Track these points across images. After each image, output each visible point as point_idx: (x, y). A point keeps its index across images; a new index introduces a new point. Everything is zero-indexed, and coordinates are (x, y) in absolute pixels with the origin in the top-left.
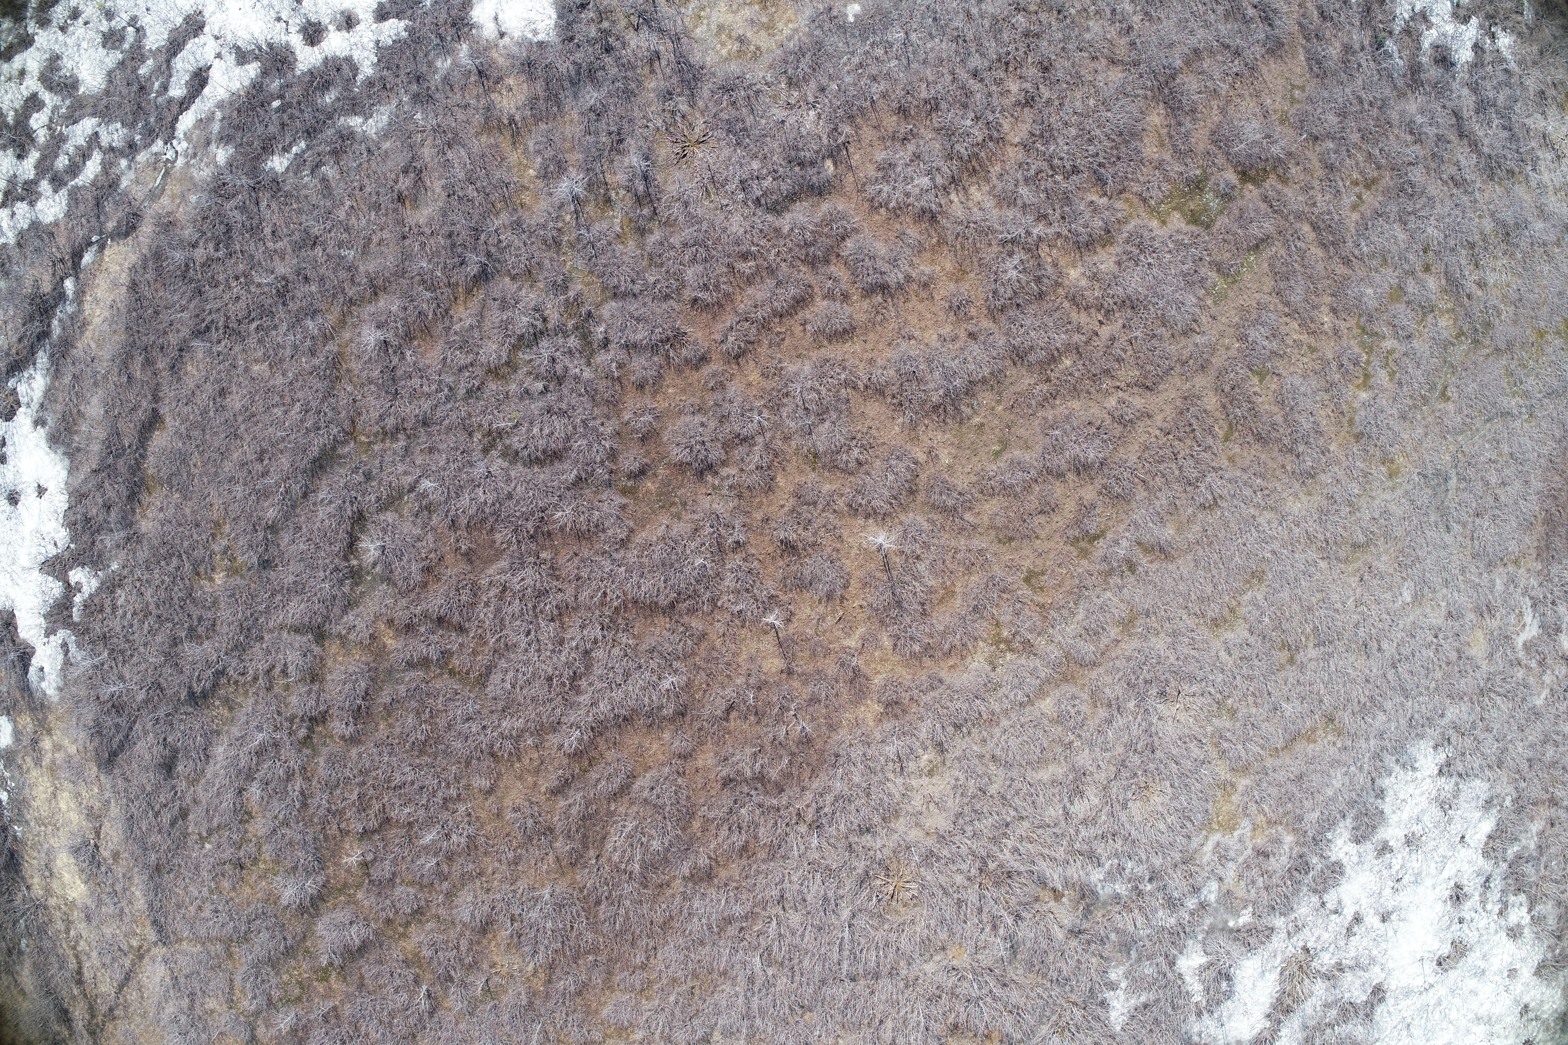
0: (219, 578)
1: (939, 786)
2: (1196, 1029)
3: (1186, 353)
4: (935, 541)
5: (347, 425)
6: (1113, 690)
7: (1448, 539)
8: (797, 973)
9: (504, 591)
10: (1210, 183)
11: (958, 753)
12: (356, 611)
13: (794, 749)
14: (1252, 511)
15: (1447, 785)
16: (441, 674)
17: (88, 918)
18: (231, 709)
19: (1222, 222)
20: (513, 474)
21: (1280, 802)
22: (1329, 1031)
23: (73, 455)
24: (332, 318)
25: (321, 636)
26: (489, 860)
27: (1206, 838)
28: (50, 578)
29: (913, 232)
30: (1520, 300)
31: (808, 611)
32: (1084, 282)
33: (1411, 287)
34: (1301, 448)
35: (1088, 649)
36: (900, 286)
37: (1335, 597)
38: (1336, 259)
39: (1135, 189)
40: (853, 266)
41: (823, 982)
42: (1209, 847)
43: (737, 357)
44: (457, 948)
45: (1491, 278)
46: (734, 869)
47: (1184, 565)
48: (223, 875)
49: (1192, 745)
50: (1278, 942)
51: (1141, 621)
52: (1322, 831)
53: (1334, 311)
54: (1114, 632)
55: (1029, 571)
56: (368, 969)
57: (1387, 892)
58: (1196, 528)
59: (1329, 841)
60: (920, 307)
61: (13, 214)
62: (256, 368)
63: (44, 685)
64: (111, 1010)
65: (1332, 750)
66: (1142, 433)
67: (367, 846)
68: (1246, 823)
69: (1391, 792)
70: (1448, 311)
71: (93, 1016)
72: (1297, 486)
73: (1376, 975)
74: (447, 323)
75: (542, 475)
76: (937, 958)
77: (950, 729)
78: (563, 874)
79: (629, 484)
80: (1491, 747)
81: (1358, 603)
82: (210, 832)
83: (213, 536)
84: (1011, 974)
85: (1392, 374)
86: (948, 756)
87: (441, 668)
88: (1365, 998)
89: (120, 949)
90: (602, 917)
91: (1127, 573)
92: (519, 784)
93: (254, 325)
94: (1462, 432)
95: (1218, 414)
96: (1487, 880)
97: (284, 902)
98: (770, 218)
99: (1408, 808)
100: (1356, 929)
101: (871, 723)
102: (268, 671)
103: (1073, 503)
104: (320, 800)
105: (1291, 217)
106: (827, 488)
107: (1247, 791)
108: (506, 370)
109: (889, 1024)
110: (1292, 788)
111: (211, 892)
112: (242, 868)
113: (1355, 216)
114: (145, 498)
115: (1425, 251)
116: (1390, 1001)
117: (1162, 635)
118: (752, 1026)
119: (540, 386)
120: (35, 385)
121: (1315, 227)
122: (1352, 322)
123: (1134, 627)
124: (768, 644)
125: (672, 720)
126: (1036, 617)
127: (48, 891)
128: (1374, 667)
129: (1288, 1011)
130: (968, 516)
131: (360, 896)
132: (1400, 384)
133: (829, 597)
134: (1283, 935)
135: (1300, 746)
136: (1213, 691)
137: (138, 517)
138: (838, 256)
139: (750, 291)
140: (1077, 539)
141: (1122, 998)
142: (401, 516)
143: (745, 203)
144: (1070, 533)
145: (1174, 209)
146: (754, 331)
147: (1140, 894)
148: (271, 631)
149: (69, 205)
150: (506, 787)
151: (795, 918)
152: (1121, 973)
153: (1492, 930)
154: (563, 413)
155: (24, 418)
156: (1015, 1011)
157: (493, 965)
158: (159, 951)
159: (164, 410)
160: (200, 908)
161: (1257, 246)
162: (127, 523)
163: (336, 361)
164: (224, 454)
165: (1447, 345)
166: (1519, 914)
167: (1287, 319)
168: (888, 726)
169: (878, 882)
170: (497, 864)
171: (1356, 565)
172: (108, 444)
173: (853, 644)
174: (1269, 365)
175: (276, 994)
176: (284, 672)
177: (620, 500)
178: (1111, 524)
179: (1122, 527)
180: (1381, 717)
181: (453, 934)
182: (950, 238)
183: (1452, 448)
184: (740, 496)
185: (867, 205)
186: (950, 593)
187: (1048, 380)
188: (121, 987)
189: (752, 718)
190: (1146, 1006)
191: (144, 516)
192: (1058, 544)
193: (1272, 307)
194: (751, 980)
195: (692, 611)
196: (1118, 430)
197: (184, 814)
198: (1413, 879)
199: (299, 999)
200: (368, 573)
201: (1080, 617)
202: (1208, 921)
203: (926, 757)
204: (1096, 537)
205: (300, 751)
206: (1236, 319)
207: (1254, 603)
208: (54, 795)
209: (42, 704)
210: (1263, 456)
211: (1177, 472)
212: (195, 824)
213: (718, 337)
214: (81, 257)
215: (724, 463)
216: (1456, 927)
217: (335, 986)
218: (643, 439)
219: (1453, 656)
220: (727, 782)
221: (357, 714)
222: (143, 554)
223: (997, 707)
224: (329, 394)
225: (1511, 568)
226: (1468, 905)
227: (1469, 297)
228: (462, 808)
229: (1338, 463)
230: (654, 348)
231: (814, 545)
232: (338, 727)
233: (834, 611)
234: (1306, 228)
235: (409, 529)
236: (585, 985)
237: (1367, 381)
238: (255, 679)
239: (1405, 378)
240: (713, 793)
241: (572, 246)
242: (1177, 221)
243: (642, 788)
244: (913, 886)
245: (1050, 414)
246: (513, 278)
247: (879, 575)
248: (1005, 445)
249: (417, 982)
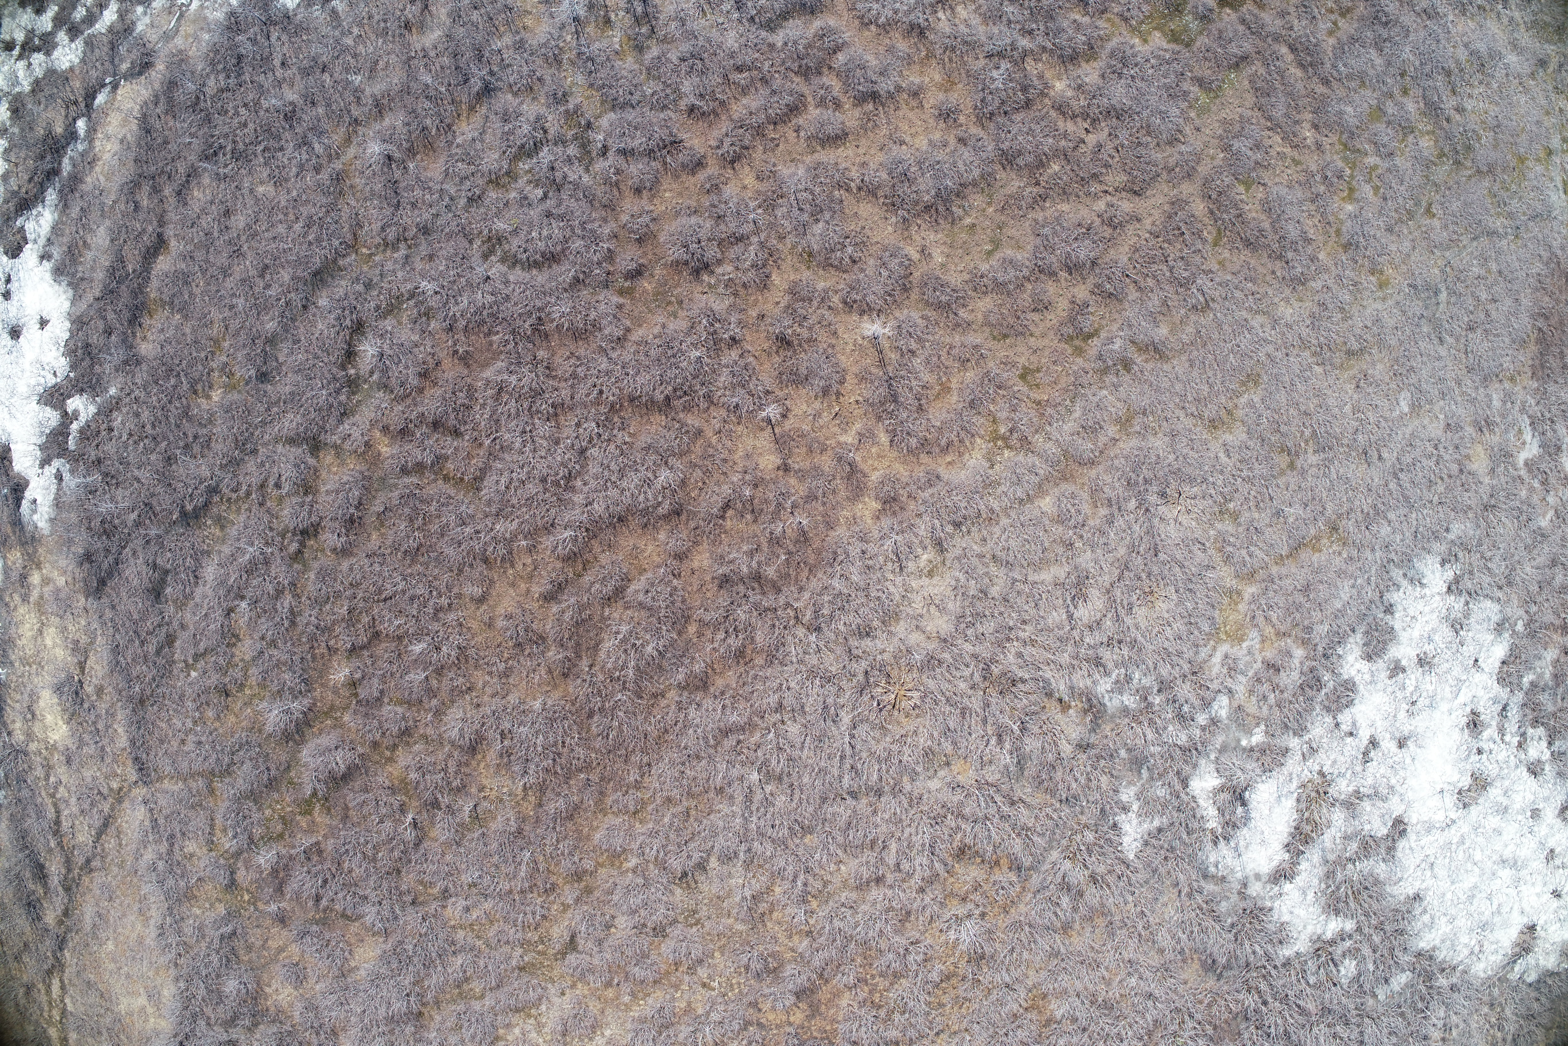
0: (216, 395)
1: (939, 587)
2: (1212, 859)
3: (1172, 162)
4: (930, 337)
5: (349, 237)
6: (1113, 486)
7: (1443, 351)
8: (797, 792)
9: (499, 392)
10: (1189, 7)
11: (958, 552)
12: (352, 420)
13: (791, 547)
14: (1244, 313)
15: (1457, 604)
16: (435, 480)
17: (69, 762)
18: (222, 528)
19: (1202, 41)
20: (512, 278)
21: (1288, 612)
22: (1350, 866)
23: (77, 285)
24: (337, 138)
25: (316, 446)
26: (479, 673)
27: (1214, 649)
28: (48, 409)
29: (903, 46)
30: (1498, 126)
31: (804, 407)
32: (1070, 93)
33: (1390, 108)
34: (1290, 255)
35: (1086, 446)
36: (891, 95)
37: (1331, 402)
38: (1315, 79)
39: (1116, 10)
40: (845, 75)
41: (824, 800)
42: (1217, 659)
43: (732, 162)
44: (445, 770)
45: (1469, 105)
46: (731, 677)
47: (1179, 365)
48: (208, 704)
49: (1195, 549)
50: (1293, 764)
51: (1138, 420)
52: (1331, 646)
53: (1316, 127)
54: (1112, 430)
55: (1025, 368)
56: (353, 798)
57: (1402, 715)
58: (1190, 329)
59: (1340, 656)
60: (911, 115)
61: (30, 64)
62: (261, 189)
63: (35, 517)
64: (88, 861)
65: (1338, 561)
66: (1131, 236)
67: (356, 662)
68: (1254, 634)
69: (1400, 608)
70: (1428, 133)
71: (69, 870)
72: (1287, 292)
73: (1396, 807)
74: (450, 138)
75: (540, 278)
76: (941, 773)
77: (949, 529)
78: (555, 687)
79: (627, 284)
80: (1498, 567)
81: (1356, 410)
82: (197, 657)
83: (213, 353)
84: (1018, 793)
85: (1376, 189)
86: (948, 555)
87: (436, 474)
88: (1385, 832)
89: (100, 793)
90: (594, 730)
91: (1122, 372)
92: (511, 591)
93: (260, 148)
94: (1448, 248)
95: (1206, 220)
96: (1504, 709)
97: (269, 728)
98: (764, 34)
99: (1418, 626)
100: (1372, 754)
101: (869, 521)
102: (262, 486)
103: (1066, 302)
104: (308, 617)
105: (1269, 40)
106: (821, 285)
107: (1254, 600)
108: (506, 180)
109: (893, 846)
110: (1300, 598)
111: (195, 723)
112: (227, 695)
113: (1332, 41)
114: (146, 321)
115: (1402, 75)
116: (1412, 836)
117: (1160, 435)
118: (749, 850)
119: (539, 192)
120: (42, 221)
121: (1293, 49)
122: (1334, 138)
123: (1131, 426)
124: (764, 441)
125: (666, 517)
126: (1033, 413)
127: (30, 736)
128: (1376, 475)
129: (1307, 840)
130: (962, 313)
131: (346, 718)
132: (1385, 199)
133: (826, 392)
134: (1299, 757)
135: (1305, 555)
136: (1213, 492)
137: (139, 340)
138: (830, 68)
139: (744, 101)
140: (1071, 338)
141: (1135, 822)
142: (400, 323)
143: (740, 21)
144: (1065, 330)
145: (1155, 29)
146: (748, 136)
147: (1150, 705)
148: (265, 444)
149: (84, 53)
150: (499, 595)
151: (793, 729)
152: (1132, 794)
153: (1512, 764)
154: (561, 217)
155: (30, 254)
156: (1024, 832)
157: (482, 789)
158: (140, 792)
159: (169, 232)
160: (183, 742)
161: (1237, 65)
162: (127, 344)
163: (338, 178)
164: (226, 272)
165: (1428, 165)
166: (1538, 749)
167: (1270, 133)
168: (886, 522)
169: (880, 690)
170: (487, 678)
171: (1351, 373)
172: (112, 271)
173: (850, 440)
174: (1254, 174)
175: (258, 831)
176: (278, 486)
177: (616, 299)
178: (1104, 322)
179: (1115, 327)
180: (1385, 530)
181: (441, 756)
182: (938, 52)
183: (1439, 262)
184: (736, 294)
185: (857, 22)
186: (946, 389)
187: (1037, 184)
188: (99, 835)
189: (749, 516)
190: (1160, 830)
191: (144, 338)
192: (1051, 342)
193: (1254, 121)
194: (749, 798)
195: (687, 408)
196: (1107, 232)
197: (170, 640)
198: (1427, 702)
199: (281, 836)
200: (365, 381)
201: (1077, 414)
202: (1219, 740)
203: (925, 557)
204: (1090, 336)
205: (291, 566)
206: (1220, 131)
207: (1251, 405)
208: (40, 632)
209: (33, 537)
210: (1253, 262)
211: (1168, 274)
212: (181, 651)
213: (713, 143)
214: (94, 98)
215: (719, 262)
216: (1475, 758)
217: (319, 820)
218: (640, 241)
219: (1455, 468)
220: (724, 582)
221: (351, 522)
222: (141, 375)
223: (996, 505)
224: (331, 208)
225: (1507, 385)
226: (1486, 734)
227: (1448, 120)
228: (451, 617)
229: (1327, 270)
230: (650, 153)
231: (809, 340)
232: (330, 538)
233: (830, 406)
234: (1284, 50)
235: (407, 335)
236: (577, 807)
237: (1351, 195)
238: (248, 494)
239: (1389, 194)
240: (709, 595)
241: (572, 63)
242: (1158, 40)
243: (637, 591)
244: (916, 694)
245: (1040, 216)
246: (515, 94)
247: (874, 370)
248: (997, 245)
249: (403, 809)
